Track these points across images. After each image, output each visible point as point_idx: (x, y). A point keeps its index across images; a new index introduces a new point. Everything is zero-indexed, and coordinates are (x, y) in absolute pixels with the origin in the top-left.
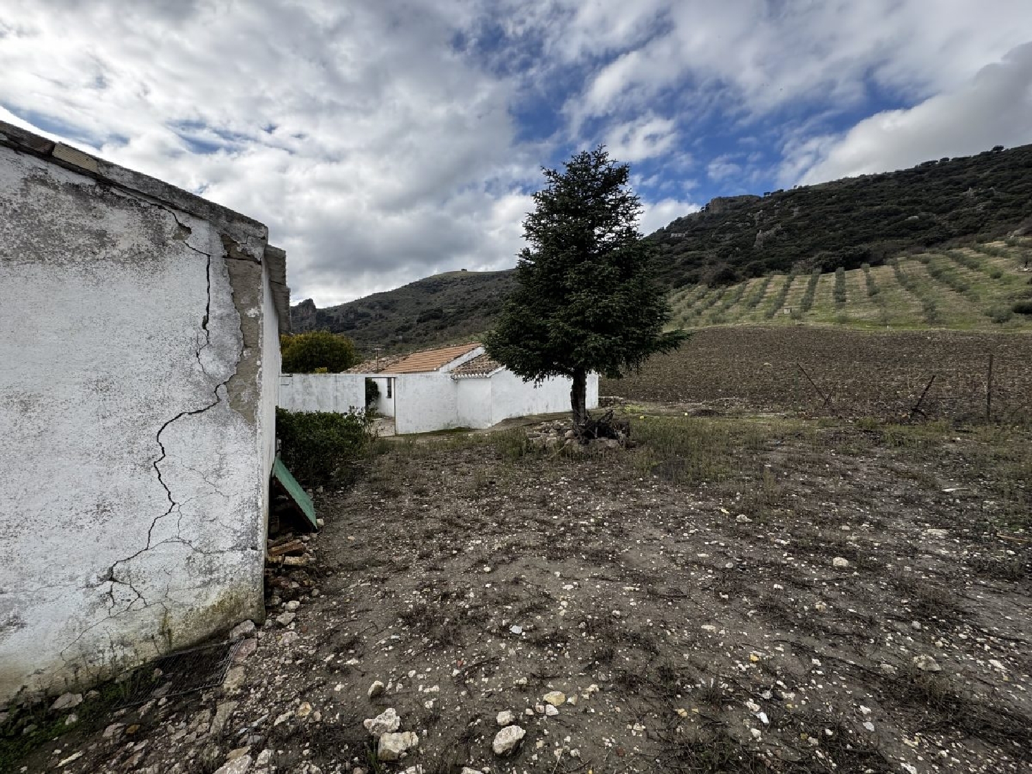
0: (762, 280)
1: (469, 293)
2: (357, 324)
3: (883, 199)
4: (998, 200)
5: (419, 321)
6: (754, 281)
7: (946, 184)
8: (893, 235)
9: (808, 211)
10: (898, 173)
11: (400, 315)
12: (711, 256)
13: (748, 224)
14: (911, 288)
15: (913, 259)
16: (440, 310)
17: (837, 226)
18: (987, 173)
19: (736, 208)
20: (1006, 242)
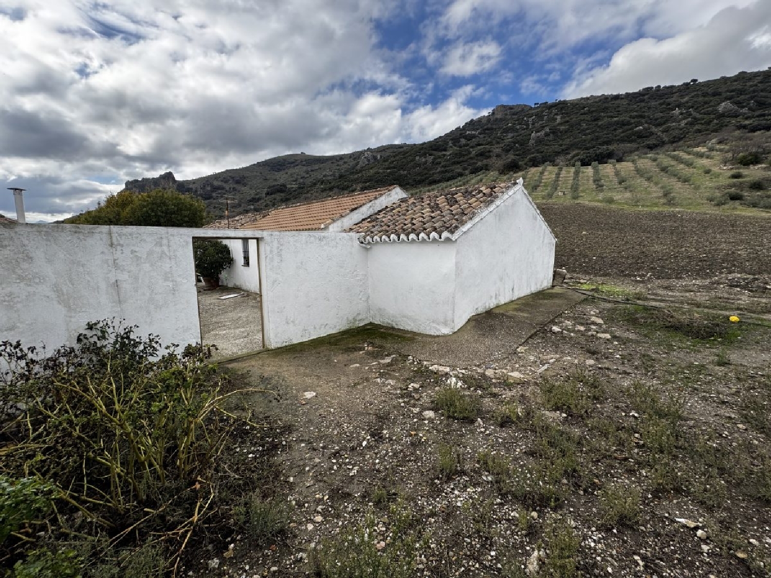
0: (540, 169)
1: (307, 172)
2: (214, 194)
3: (619, 113)
4: (695, 118)
5: (267, 194)
6: (533, 170)
7: (661, 104)
8: (626, 141)
9: (567, 119)
10: (628, 95)
11: (251, 189)
12: (497, 150)
13: (525, 127)
14: (649, 179)
15: (644, 158)
16: (284, 186)
17: (588, 131)
18: (686, 99)
19: (514, 114)
20: (707, 148)
